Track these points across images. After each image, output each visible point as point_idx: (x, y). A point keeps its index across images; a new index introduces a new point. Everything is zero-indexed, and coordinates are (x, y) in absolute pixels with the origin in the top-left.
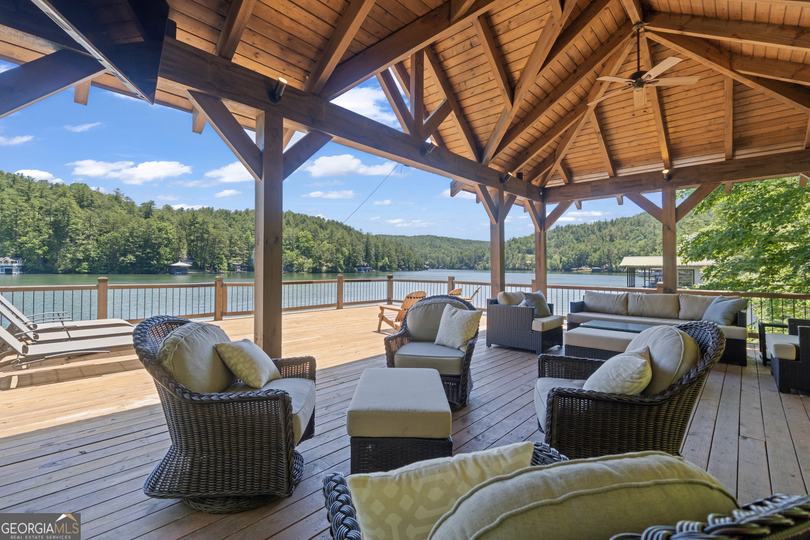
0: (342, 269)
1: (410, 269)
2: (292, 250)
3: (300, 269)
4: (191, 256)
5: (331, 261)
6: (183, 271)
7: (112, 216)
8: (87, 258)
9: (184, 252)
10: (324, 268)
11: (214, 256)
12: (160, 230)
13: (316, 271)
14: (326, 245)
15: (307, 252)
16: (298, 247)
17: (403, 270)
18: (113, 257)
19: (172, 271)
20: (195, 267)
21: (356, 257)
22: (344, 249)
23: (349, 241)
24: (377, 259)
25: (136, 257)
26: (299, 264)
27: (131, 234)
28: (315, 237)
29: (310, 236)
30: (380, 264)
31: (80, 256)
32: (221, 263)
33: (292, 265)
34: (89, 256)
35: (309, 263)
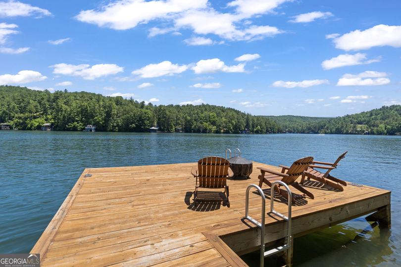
0: (232, 131)
1: (274, 133)
2: (207, 122)
3: (210, 131)
4: (159, 124)
5: (225, 127)
6: (154, 131)
7: (128, 108)
8: (118, 125)
9: (156, 123)
10: (222, 131)
11: (169, 125)
12: (145, 113)
13: (217, 132)
14: (224, 119)
15: (213, 123)
16: (210, 121)
17: (270, 133)
18: (127, 125)
19: (150, 131)
20: (160, 130)
21: (240, 125)
22: (233, 121)
23: (236, 117)
24: (253, 127)
25: (136, 125)
26: (210, 129)
27: (134, 115)
28: (218, 116)
29: (216, 115)
30: (255, 130)
31: (115, 124)
32: (172, 128)
33: (206, 129)
34: (119, 124)
35: (214, 128)
